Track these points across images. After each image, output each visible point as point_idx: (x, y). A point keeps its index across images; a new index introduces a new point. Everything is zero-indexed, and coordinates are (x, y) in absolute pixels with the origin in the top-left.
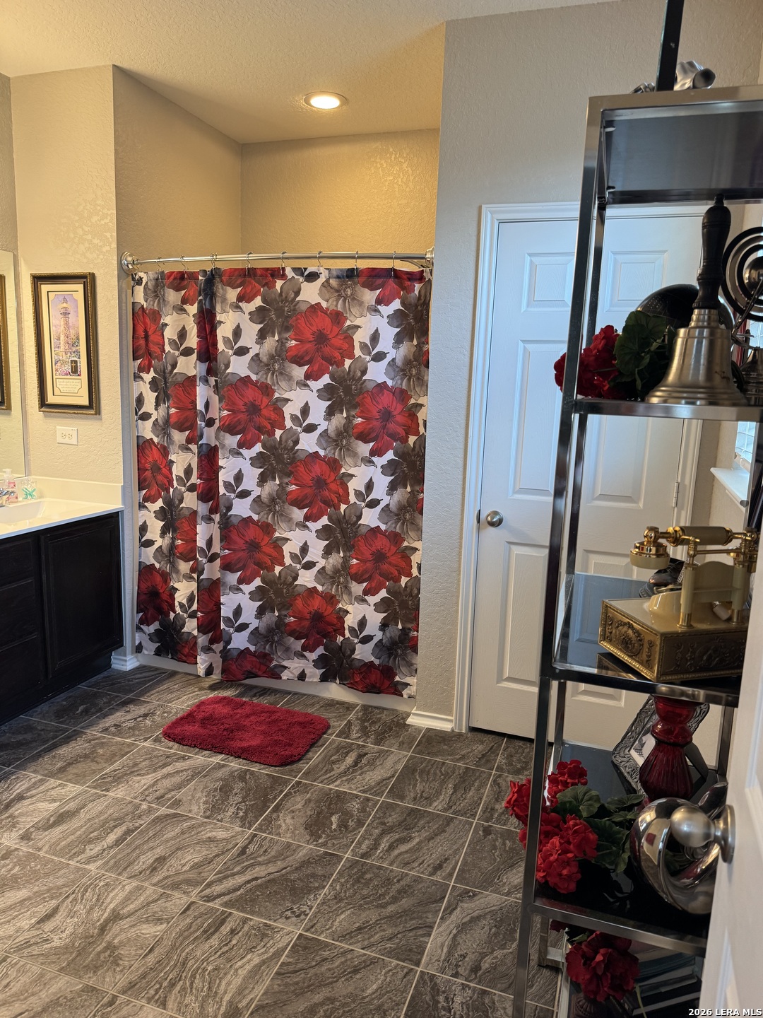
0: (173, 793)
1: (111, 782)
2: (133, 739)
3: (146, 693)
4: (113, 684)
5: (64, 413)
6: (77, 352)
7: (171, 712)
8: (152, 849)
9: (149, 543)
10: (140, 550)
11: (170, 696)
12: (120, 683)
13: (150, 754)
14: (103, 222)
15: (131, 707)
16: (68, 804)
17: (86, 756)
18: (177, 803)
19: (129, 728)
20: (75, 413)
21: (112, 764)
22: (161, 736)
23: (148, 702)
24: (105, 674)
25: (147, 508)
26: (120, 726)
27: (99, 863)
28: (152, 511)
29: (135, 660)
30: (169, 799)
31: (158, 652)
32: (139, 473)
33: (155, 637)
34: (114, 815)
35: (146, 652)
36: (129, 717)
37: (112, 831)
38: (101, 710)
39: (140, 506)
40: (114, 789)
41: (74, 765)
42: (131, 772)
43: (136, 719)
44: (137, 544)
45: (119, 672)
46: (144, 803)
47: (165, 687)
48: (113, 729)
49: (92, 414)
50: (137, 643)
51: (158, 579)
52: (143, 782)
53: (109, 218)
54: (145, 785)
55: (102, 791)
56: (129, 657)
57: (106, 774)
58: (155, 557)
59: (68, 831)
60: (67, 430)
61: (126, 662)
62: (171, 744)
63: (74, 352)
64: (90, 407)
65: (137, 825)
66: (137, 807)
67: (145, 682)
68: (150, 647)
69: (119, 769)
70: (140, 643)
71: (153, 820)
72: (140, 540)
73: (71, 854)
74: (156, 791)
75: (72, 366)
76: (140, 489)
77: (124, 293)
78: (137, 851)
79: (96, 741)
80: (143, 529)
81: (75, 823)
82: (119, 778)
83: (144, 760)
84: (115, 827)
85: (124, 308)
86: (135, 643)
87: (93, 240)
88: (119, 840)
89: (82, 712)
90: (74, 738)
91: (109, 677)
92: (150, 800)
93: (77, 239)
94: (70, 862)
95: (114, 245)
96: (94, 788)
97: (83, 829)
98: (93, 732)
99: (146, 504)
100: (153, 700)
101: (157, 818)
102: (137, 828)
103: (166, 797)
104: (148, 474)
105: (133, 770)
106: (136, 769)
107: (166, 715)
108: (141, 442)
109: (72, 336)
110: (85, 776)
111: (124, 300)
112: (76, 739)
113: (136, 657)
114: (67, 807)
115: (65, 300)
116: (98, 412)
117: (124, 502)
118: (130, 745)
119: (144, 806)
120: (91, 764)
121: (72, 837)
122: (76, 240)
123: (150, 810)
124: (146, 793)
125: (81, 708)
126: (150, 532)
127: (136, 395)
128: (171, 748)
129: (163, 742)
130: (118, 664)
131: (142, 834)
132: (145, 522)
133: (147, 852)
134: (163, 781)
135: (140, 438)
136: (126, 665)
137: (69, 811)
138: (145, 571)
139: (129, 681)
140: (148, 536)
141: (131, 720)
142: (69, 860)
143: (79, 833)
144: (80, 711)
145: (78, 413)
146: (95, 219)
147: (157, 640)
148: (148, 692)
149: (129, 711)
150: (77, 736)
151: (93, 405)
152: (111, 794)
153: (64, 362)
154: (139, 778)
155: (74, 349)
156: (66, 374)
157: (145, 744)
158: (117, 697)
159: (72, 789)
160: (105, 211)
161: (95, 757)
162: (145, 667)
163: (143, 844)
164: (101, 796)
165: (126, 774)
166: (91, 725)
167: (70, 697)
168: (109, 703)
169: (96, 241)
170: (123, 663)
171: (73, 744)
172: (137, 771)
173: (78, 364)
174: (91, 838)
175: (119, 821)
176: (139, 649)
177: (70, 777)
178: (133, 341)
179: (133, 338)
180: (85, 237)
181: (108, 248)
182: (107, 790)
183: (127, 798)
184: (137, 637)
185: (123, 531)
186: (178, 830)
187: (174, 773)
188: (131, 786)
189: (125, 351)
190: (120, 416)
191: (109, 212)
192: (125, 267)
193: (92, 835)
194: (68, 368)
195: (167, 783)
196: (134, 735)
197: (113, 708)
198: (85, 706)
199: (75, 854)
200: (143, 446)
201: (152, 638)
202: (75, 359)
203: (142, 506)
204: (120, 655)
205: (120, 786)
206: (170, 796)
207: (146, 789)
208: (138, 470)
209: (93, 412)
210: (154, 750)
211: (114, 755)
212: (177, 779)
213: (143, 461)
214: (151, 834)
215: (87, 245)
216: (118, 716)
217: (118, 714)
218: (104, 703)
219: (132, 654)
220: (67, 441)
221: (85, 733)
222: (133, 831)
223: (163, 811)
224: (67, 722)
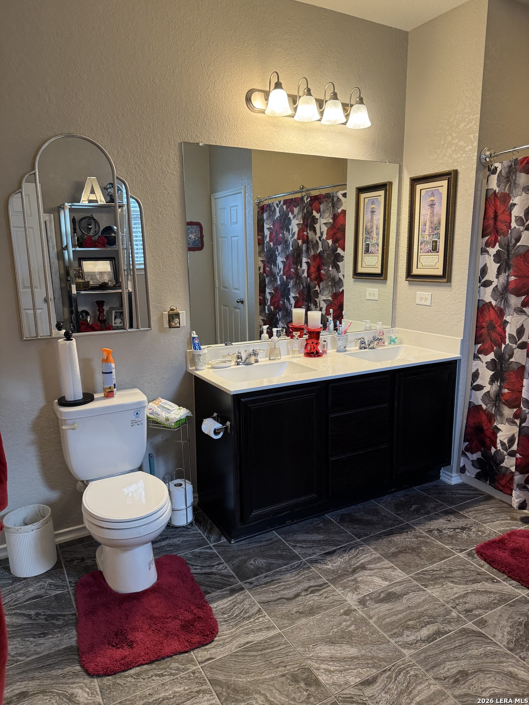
0: (480, 611)
1: (429, 580)
2: (451, 547)
3: (465, 509)
4: (440, 493)
5: (423, 281)
6: (438, 234)
7: (485, 533)
8: (457, 659)
9: (479, 388)
10: (471, 392)
11: (484, 517)
12: (445, 493)
13: (463, 565)
14: (468, 127)
15: (452, 517)
16: (395, 586)
17: (413, 550)
18: (482, 623)
19: (449, 536)
20: (431, 282)
21: (432, 563)
22: (474, 552)
23: (466, 517)
24: (435, 483)
25: (480, 359)
26: (441, 532)
27: (412, 651)
28: (485, 362)
29: (459, 478)
30: (476, 616)
31: (478, 477)
32: (476, 330)
33: (477, 463)
34: (428, 612)
35: (468, 474)
36: (449, 526)
37: (426, 625)
38: (428, 513)
39: (474, 356)
40: (431, 587)
41: (403, 554)
42: (447, 577)
43: (455, 529)
44: (469, 387)
45: (445, 484)
46: (454, 611)
47: (481, 507)
48: (436, 532)
49: (444, 282)
50: (462, 465)
51: (484, 418)
52: (455, 590)
53: (474, 122)
54: (456, 593)
55: (422, 585)
56: (454, 474)
57: (426, 571)
58: (483, 400)
59: (392, 611)
60: (424, 294)
61: (452, 478)
62: (483, 562)
63: (436, 235)
64: (443, 276)
65: (446, 629)
66: (448, 612)
67: (465, 499)
68: (472, 472)
69: (437, 570)
70: (464, 466)
71: (461, 631)
72: (472, 384)
73: (392, 633)
74: (466, 603)
75: (432, 245)
76: (476, 343)
77: (481, 182)
78: (444, 656)
79: (422, 539)
80: (476, 375)
81: (398, 606)
82: (436, 578)
83: (459, 570)
84: (428, 623)
85: (479, 195)
86: (460, 465)
87: (459, 143)
88: (430, 638)
89: (414, 510)
90: (406, 530)
91: (437, 486)
92: (460, 610)
93: (446, 144)
94: (391, 640)
95: (476, 144)
96: (416, 579)
97: (403, 614)
98: (421, 530)
99: (480, 355)
100: (471, 516)
101: (464, 630)
102: (446, 633)
103: (474, 612)
104: (484, 331)
105: (448, 575)
106: (450, 575)
107: (480, 533)
108: (481, 304)
109: (435, 222)
110: (410, 567)
111: (480, 189)
112: (407, 532)
113: (460, 476)
114: (394, 588)
115: (433, 195)
116: (449, 281)
117: (462, 352)
118: (448, 551)
119: (454, 614)
120: (416, 558)
121: (394, 618)
122: (445, 146)
123: (458, 620)
124: (457, 602)
125: (414, 507)
126: (481, 379)
127: (481, 266)
128: (482, 566)
129: (475, 558)
130: (445, 478)
131: (450, 640)
132: (478, 370)
133: (452, 660)
134: (473, 596)
135: (480, 302)
136: (451, 480)
137: (395, 593)
138: (474, 410)
139: (452, 494)
140: (479, 382)
141: (451, 529)
142: (390, 638)
143: (400, 616)
144: (413, 509)
145: (433, 282)
146: (462, 125)
147: (479, 467)
148: (468, 508)
149: (449, 521)
150: (408, 530)
151: (446, 275)
152: (428, 591)
153: (427, 243)
154: (452, 585)
155: (436, 232)
156: (428, 252)
157: (460, 554)
158: (442, 505)
159: (399, 574)
160: (472, 117)
161: (420, 553)
162: (466, 485)
163: (450, 650)
164: (420, 590)
165: (442, 577)
166: (419, 524)
167: (407, 495)
168: (435, 509)
169: (461, 144)
170: (449, 478)
171: (404, 535)
172: (451, 577)
173: (438, 244)
174: (409, 625)
175: (432, 620)
176: (463, 470)
177: (399, 563)
178: (484, 222)
179: (484, 219)
180: (453, 142)
181: (470, 147)
182: (426, 586)
183: (441, 600)
184: (462, 461)
185: (459, 375)
186: (481, 650)
187: (483, 591)
188: (445, 590)
189: (476, 230)
190: (466, 283)
191: (474, 117)
192: (483, 161)
193: (410, 623)
194: (430, 247)
195: (475, 599)
196: (451, 544)
197: (438, 514)
198: (417, 506)
199: (395, 634)
200: (482, 308)
201: (474, 463)
202: (436, 239)
203: (476, 357)
204: (448, 471)
205: (436, 586)
206: (477, 613)
207: (457, 598)
208: (476, 327)
209: (445, 280)
210: (467, 563)
211: (434, 556)
212: (485, 599)
213: (481, 321)
214: (457, 643)
215: (453, 148)
216: (440, 523)
217: (441, 520)
218: (431, 508)
219: (457, 472)
220: (423, 302)
221: (415, 529)
222: (443, 634)
223: (470, 625)
224: (403, 515)
